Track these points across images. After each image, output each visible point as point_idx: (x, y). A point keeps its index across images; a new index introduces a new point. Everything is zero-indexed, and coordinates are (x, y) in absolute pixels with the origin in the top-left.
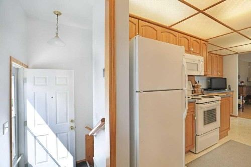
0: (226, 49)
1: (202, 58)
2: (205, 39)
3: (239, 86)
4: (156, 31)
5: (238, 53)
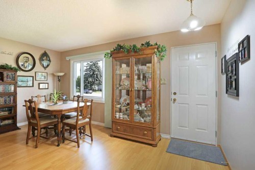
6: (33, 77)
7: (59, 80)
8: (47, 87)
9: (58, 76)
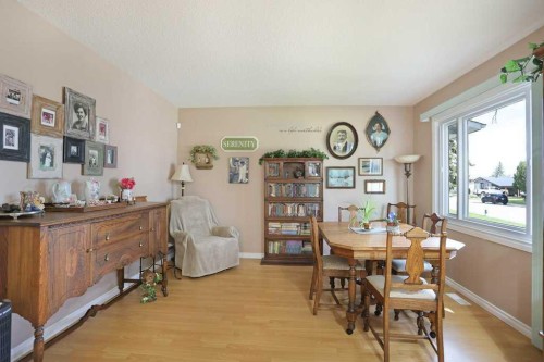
6: (354, 168)
7: (408, 174)
8: (381, 190)
9: (406, 164)
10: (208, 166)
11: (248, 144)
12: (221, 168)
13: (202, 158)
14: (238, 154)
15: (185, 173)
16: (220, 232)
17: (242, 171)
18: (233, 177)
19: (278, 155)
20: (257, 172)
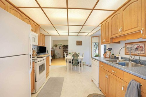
0: (47, 32)
1: (37, 35)
2: (39, 24)
3: (51, 51)
4: (5, 5)
5: (51, 35)
10: (57, 47)
11: (61, 44)
12: (58, 47)
13: (56, 46)
14: (60, 45)
15: (54, 48)
16: (58, 54)
17: (61, 47)
18: (60, 48)
19: (65, 46)
20: (62, 47)
